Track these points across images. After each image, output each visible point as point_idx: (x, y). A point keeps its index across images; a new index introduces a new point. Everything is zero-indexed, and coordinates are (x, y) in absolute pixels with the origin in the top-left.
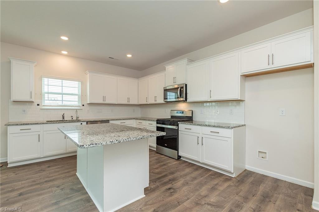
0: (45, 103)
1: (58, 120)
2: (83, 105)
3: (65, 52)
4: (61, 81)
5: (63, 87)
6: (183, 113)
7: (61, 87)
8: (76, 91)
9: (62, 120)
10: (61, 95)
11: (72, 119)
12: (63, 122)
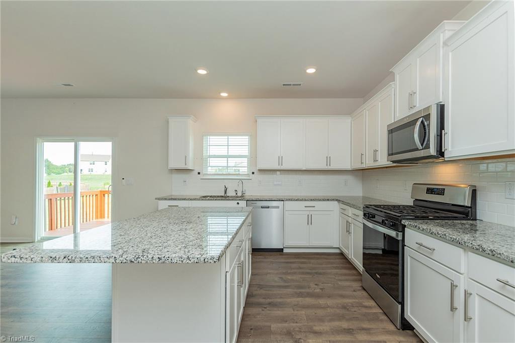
0: (209, 171)
1: (219, 195)
2: (253, 173)
3: (224, 95)
4: (227, 137)
5: (229, 147)
6: (441, 192)
7: (227, 147)
8: (245, 151)
9: (223, 194)
10: (226, 159)
11: (236, 194)
12: (213, 200)
